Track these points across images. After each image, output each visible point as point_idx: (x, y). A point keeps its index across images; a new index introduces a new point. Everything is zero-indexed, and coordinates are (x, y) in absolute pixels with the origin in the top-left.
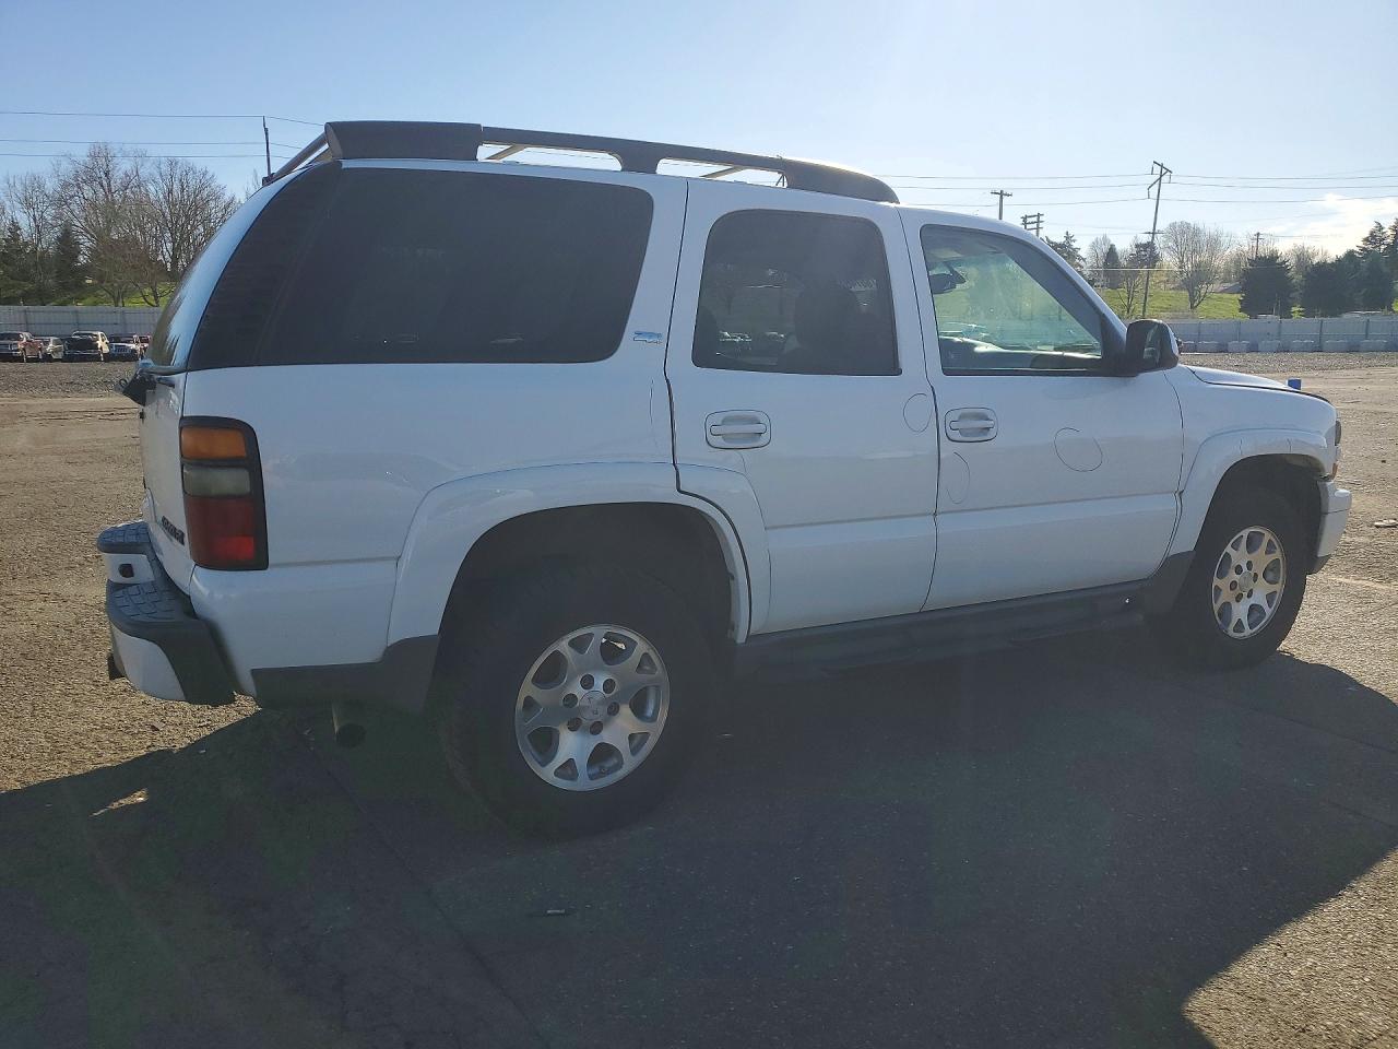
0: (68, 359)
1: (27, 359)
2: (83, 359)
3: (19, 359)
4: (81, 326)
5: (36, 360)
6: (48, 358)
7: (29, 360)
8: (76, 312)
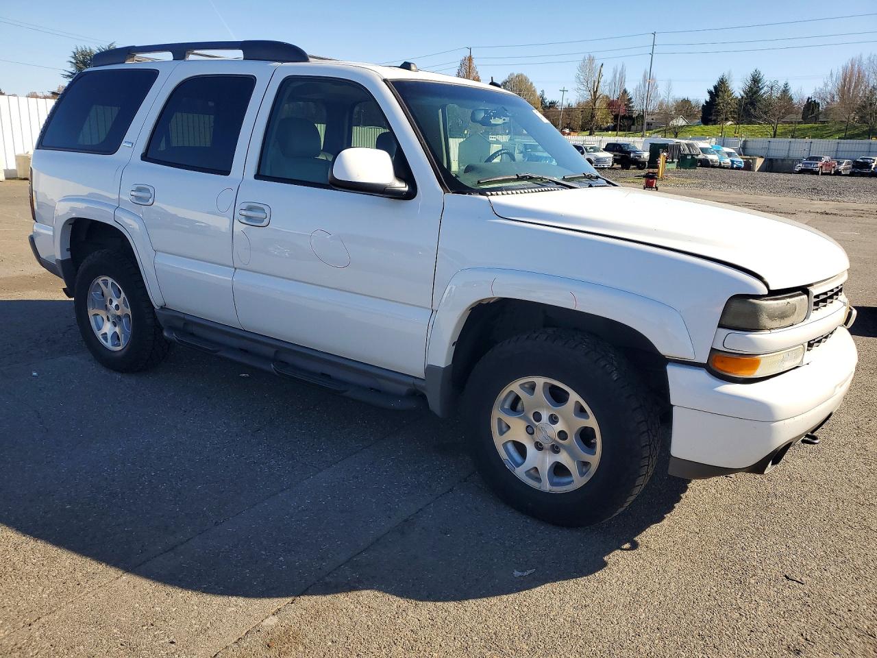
0: (852, 174)
1: (822, 173)
2: (863, 175)
3: (817, 173)
4: (871, 153)
5: (829, 174)
6: (838, 173)
7: (823, 174)
8: (870, 144)
